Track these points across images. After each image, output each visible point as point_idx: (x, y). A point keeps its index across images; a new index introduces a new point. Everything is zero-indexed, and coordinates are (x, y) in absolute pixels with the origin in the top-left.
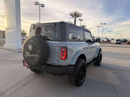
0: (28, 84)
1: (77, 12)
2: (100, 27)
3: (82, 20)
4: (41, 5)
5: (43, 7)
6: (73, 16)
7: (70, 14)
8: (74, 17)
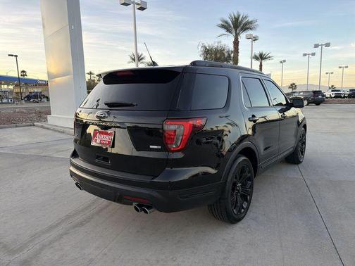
0: (88, 222)
1: (241, 17)
2: (313, 54)
3: (255, 39)
4: (138, 4)
5: (142, 9)
6: (228, 30)
7: (221, 23)
8: (234, 31)
